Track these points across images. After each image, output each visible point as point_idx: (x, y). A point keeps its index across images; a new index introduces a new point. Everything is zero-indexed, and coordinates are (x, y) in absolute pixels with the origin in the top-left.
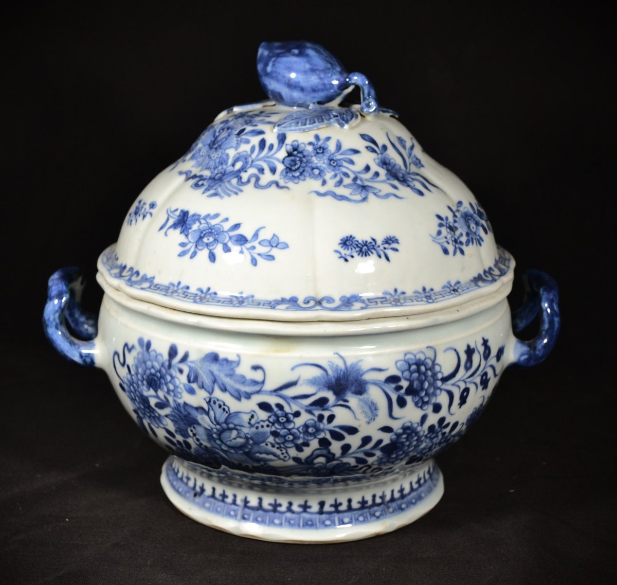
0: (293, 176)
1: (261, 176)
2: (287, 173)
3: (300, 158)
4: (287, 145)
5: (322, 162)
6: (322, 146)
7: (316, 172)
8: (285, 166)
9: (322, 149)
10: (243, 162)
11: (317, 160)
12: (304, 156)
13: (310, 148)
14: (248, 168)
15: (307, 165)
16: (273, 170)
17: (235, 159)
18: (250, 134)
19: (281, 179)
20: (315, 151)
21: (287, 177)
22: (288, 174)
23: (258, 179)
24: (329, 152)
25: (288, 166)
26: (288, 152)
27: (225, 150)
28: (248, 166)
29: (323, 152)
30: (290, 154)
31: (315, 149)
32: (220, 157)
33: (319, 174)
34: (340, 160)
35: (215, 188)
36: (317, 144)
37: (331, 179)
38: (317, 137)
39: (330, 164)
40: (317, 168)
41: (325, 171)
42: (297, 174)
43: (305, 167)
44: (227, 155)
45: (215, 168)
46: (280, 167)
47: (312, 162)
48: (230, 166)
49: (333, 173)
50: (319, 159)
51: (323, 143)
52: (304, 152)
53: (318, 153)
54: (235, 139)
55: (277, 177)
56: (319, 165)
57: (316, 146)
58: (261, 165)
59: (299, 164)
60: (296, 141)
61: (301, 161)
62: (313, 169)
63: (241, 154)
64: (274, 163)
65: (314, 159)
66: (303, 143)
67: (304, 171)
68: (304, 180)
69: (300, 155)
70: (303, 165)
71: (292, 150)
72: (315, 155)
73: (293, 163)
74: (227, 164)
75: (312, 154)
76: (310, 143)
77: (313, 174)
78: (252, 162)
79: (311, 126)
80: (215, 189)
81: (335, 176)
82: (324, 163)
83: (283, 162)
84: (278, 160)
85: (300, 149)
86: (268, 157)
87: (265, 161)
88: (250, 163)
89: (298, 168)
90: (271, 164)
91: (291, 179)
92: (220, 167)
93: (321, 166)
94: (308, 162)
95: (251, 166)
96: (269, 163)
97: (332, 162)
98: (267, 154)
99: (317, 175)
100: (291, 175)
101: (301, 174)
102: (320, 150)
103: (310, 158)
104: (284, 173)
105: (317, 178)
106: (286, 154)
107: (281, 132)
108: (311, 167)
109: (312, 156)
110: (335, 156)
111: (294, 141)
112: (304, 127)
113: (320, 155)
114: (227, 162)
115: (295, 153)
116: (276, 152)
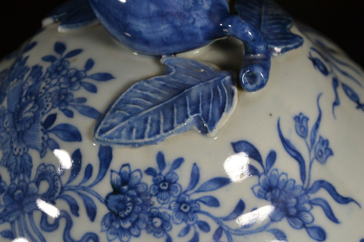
0: (121, 228)
1: (74, 218)
2: (112, 221)
3: (132, 197)
4: (112, 171)
5: (167, 206)
6: (167, 178)
7: (158, 222)
8: (109, 209)
9: (167, 184)
10: (50, 185)
11: (159, 202)
12: (139, 195)
13: (148, 180)
14: (57, 198)
15: (142, 210)
16: (92, 214)
17: (39, 172)
18: (60, 134)
19: (102, 231)
20: (156, 187)
21: (112, 230)
22: (114, 224)
23: (69, 225)
24: (179, 188)
25: (113, 209)
26: (113, 185)
27: (28, 147)
28: (57, 194)
29: (168, 190)
30: (116, 190)
31: (156, 183)
32: (22, 156)
33: (162, 226)
34: (195, 201)
35: (11, 219)
36: (160, 174)
37: (180, 236)
38: (161, 158)
39: (179, 210)
40: (159, 216)
41: (171, 221)
42: (127, 225)
43: (140, 212)
44: (30, 160)
45: (17, 174)
46: (102, 210)
47: (152, 205)
48: (33, 181)
49: (183, 225)
50: (162, 201)
51: (169, 173)
52: (139, 186)
53: (161, 190)
54: (41, 134)
55: (96, 227)
56: (161, 211)
57: (158, 177)
58: (74, 199)
59: (131, 208)
60: (127, 165)
61: (134, 203)
62: (152, 216)
63: (48, 168)
64: (92, 200)
65: (154, 199)
66: (139, 170)
67: (138, 220)
68: (138, 236)
69: (132, 192)
70: (137, 209)
71: (119, 183)
72: (156, 195)
73: (121, 206)
74: (29, 176)
75: (152, 192)
76: (150, 171)
77: (153, 225)
78: (62, 188)
79: (152, 139)
80: (12, 223)
81: (187, 230)
82: (170, 208)
83: (106, 202)
84: (99, 197)
85: (134, 181)
86: (84, 189)
87: (80, 194)
88: (59, 190)
89: (130, 215)
90: (89, 202)
91: (118, 234)
92: (21, 177)
93: (165, 213)
94: (147, 204)
95: (61, 197)
96: (86, 200)
97: (183, 205)
98: (84, 181)
99: (159, 228)
100: (117, 226)
101: (134, 224)
102: (164, 185)
103: (148, 198)
104: (107, 221)
105: (159, 233)
106: (109, 189)
107: (104, 145)
108: (150, 212)
109: (151, 196)
110: (188, 196)
111: (124, 166)
112: (140, 141)
113: (164, 195)
114: (30, 173)
115: (125, 188)
116: (96, 183)
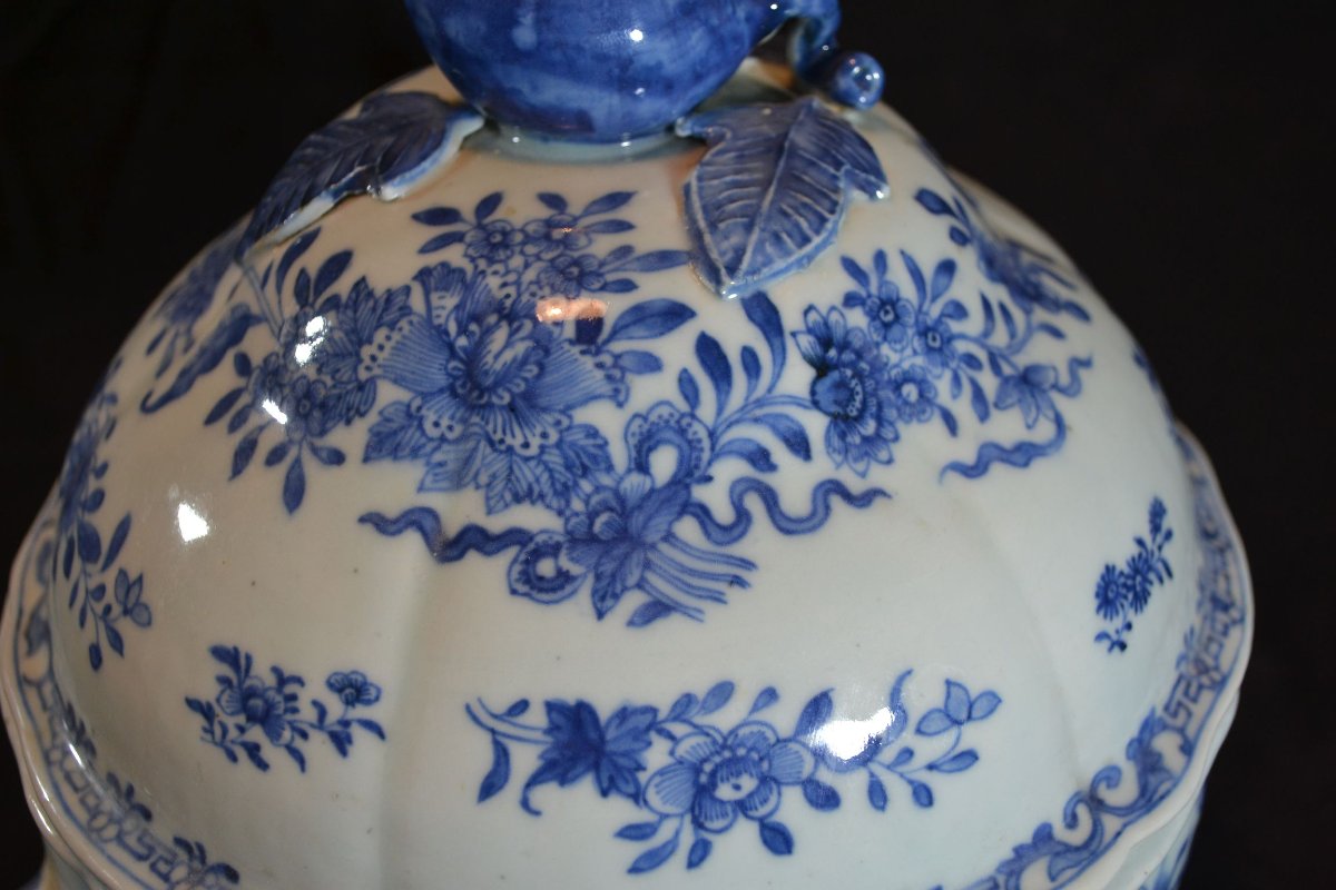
0: (866, 439)
1: (769, 479)
2: (843, 436)
3: (852, 365)
4: (794, 334)
5: (909, 351)
6: (884, 297)
7: (910, 391)
8: (827, 413)
9: (888, 308)
10: (679, 447)
11: (896, 351)
12: (859, 355)
13: (857, 318)
14: (710, 463)
15: (877, 383)
16: (799, 444)
17: (633, 441)
18: (637, 331)
19: (838, 466)
20: (877, 323)
21: (854, 452)
22: (849, 439)
23: (770, 498)
24: (909, 306)
25: (834, 409)
26: (811, 361)
27: (567, 410)
28: (706, 455)
29: (897, 317)
30: (822, 367)
31: (873, 316)
32: (559, 445)
33: (921, 395)
34: (939, 321)
35: (632, 580)
36: (869, 296)
37: (955, 397)
38: (851, 266)
39: (929, 350)
40: (908, 378)
41: (929, 377)
42: (870, 427)
43: (876, 390)
44: (592, 432)
45: (565, 492)
46: (815, 425)
47: (886, 364)
48: (629, 471)
49: (948, 375)
50: (898, 347)
51: (880, 287)
52: (851, 338)
53: (887, 326)
54: (588, 362)
55: (822, 466)
56: (906, 365)
57: (869, 302)
58: (749, 441)
59: (859, 389)
60: (810, 309)
61: (859, 375)
62: (897, 387)
63: (653, 417)
64: (787, 417)
65: (885, 350)
66: (833, 308)
67: (880, 406)
68: (897, 438)
69: (848, 356)
70: (870, 384)
71: (819, 350)
72: (885, 339)
73: (843, 395)
74: (610, 468)
75: (876, 337)
76: (850, 300)
77: (906, 403)
78: (712, 435)
79: (824, 235)
80: (640, 586)
81: (956, 380)
82: (915, 353)
83: (816, 404)
84: (795, 401)
85: (838, 334)
86: (760, 403)
87: (756, 420)
88: (706, 444)
89: (864, 403)
90: (783, 425)
91: (867, 454)
92: (586, 486)
93: (913, 366)
94: (878, 366)
95: (716, 455)
96: (773, 423)
97: (930, 335)
98: (751, 389)
99: (918, 401)
100: (857, 440)
101: (880, 420)
102: (887, 312)
103: (875, 352)
104: (836, 442)
105: (924, 412)
106: (808, 373)
107: (748, 293)
108: (889, 381)
109: (878, 345)
110: (927, 314)
111: (806, 313)
112: (808, 248)
113: (896, 331)
114: (608, 459)
115: (832, 353)
116: (777, 376)
